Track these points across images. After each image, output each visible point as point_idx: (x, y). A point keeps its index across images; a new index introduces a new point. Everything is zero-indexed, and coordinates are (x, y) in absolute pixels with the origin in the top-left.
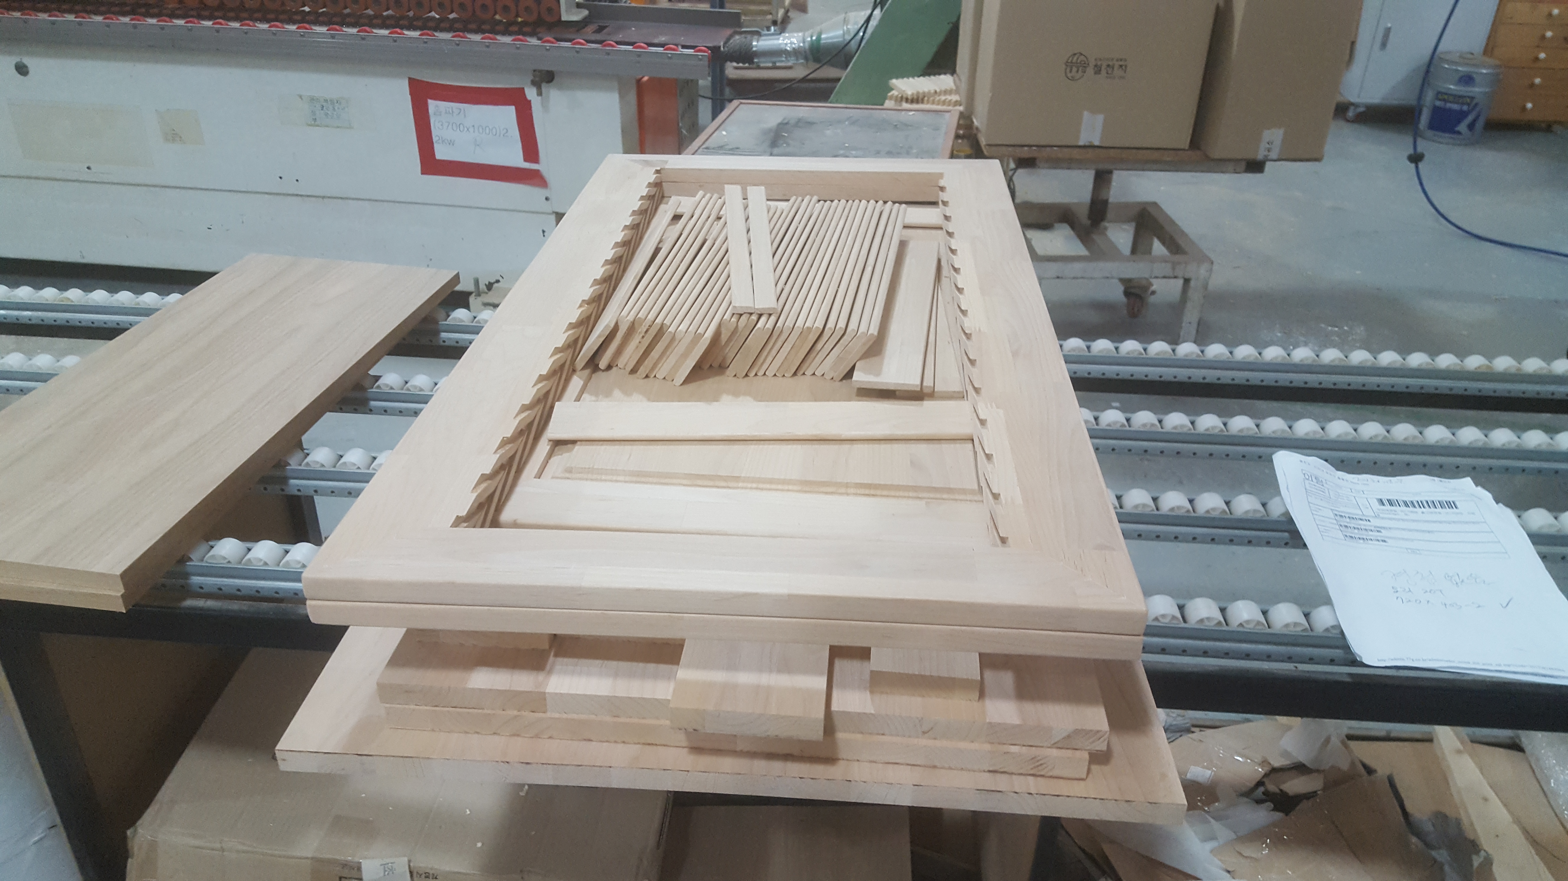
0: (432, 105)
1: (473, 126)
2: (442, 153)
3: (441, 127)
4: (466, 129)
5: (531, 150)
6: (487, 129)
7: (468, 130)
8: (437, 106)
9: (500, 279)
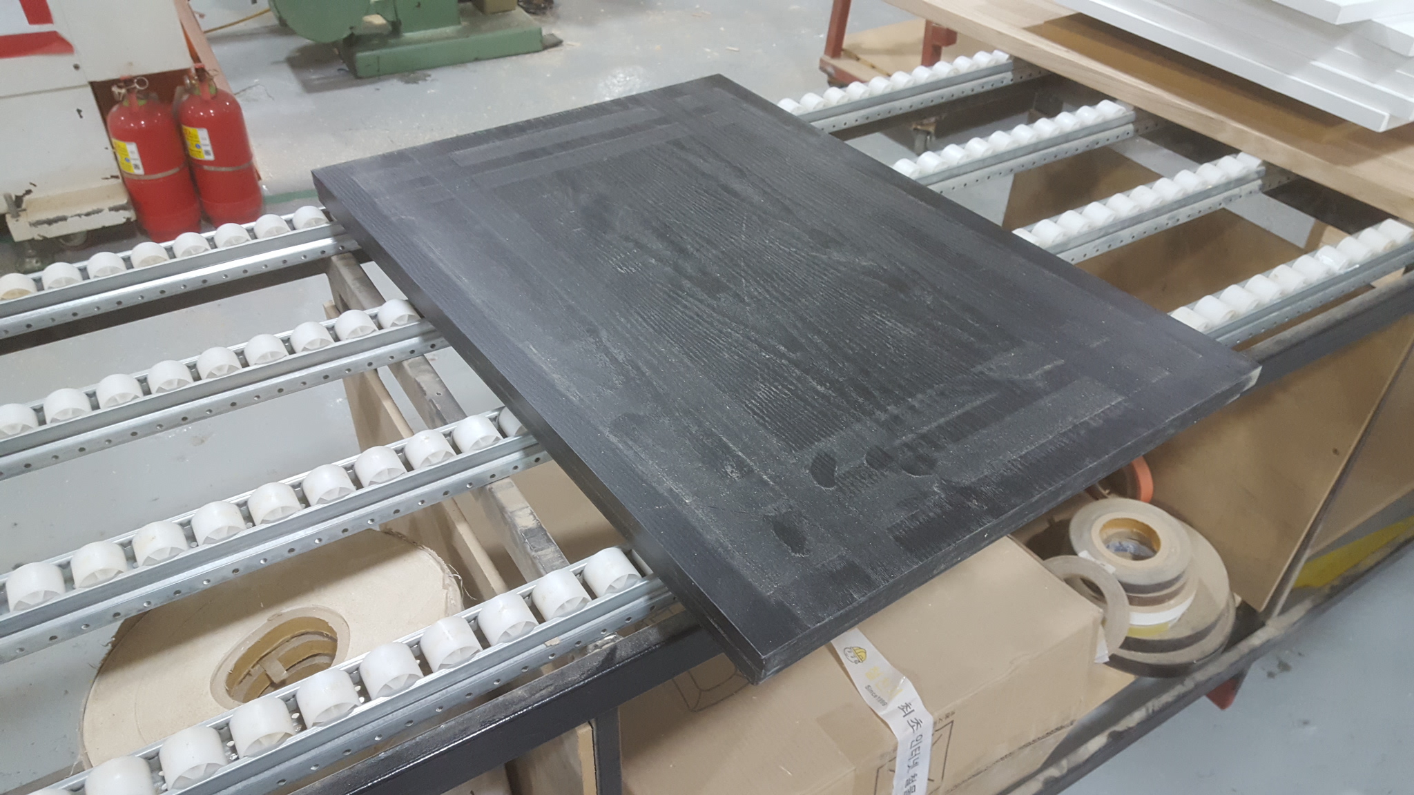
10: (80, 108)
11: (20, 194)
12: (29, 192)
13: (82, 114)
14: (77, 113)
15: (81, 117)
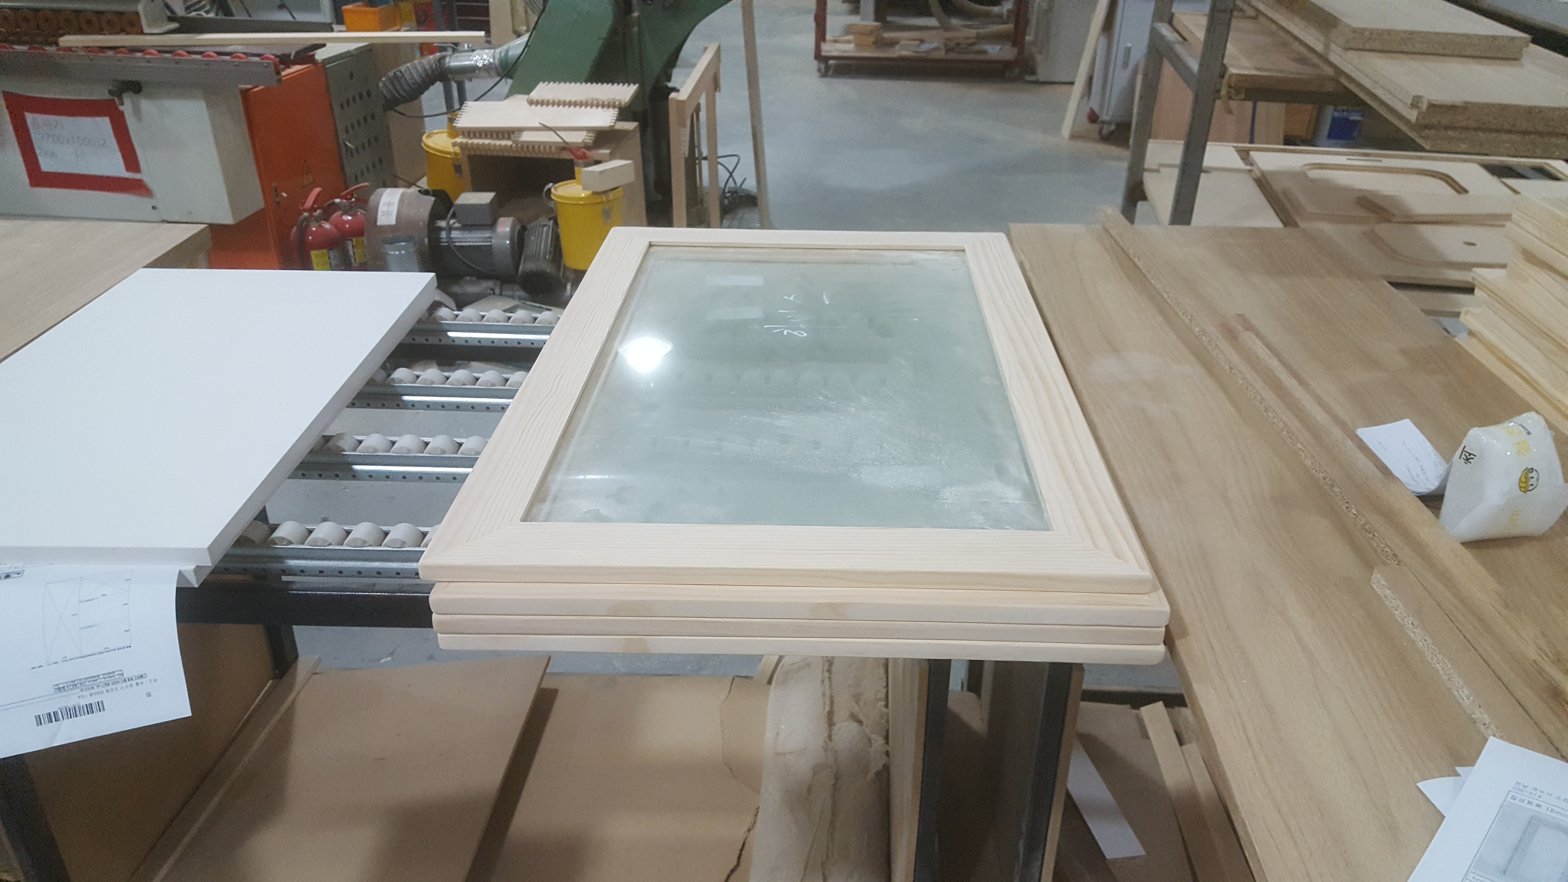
0: (30, 117)
1: (73, 138)
2: (47, 165)
3: (42, 139)
4: (66, 141)
5: (131, 161)
6: (86, 140)
7: (68, 141)
8: (34, 118)
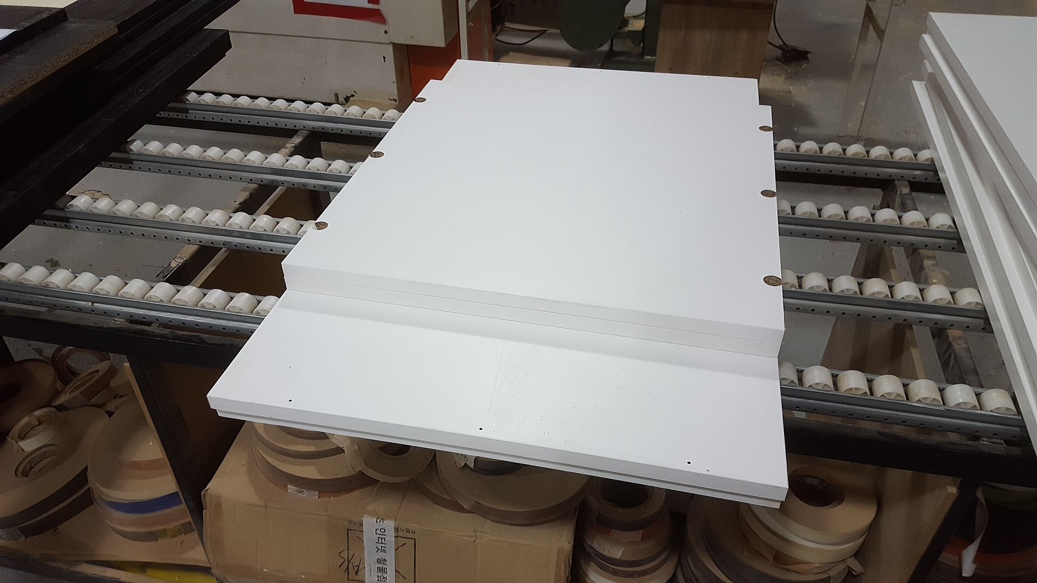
9: (355, 94)
10: (385, 56)
11: (349, 96)
12: (353, 96)
13: (385, 59)
14: (383, 59)
15: (385, 61)
